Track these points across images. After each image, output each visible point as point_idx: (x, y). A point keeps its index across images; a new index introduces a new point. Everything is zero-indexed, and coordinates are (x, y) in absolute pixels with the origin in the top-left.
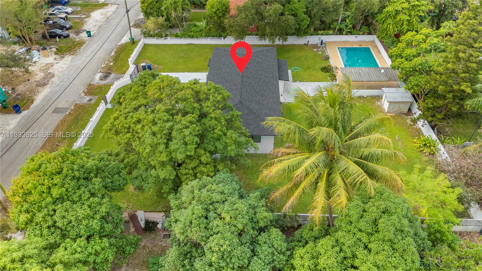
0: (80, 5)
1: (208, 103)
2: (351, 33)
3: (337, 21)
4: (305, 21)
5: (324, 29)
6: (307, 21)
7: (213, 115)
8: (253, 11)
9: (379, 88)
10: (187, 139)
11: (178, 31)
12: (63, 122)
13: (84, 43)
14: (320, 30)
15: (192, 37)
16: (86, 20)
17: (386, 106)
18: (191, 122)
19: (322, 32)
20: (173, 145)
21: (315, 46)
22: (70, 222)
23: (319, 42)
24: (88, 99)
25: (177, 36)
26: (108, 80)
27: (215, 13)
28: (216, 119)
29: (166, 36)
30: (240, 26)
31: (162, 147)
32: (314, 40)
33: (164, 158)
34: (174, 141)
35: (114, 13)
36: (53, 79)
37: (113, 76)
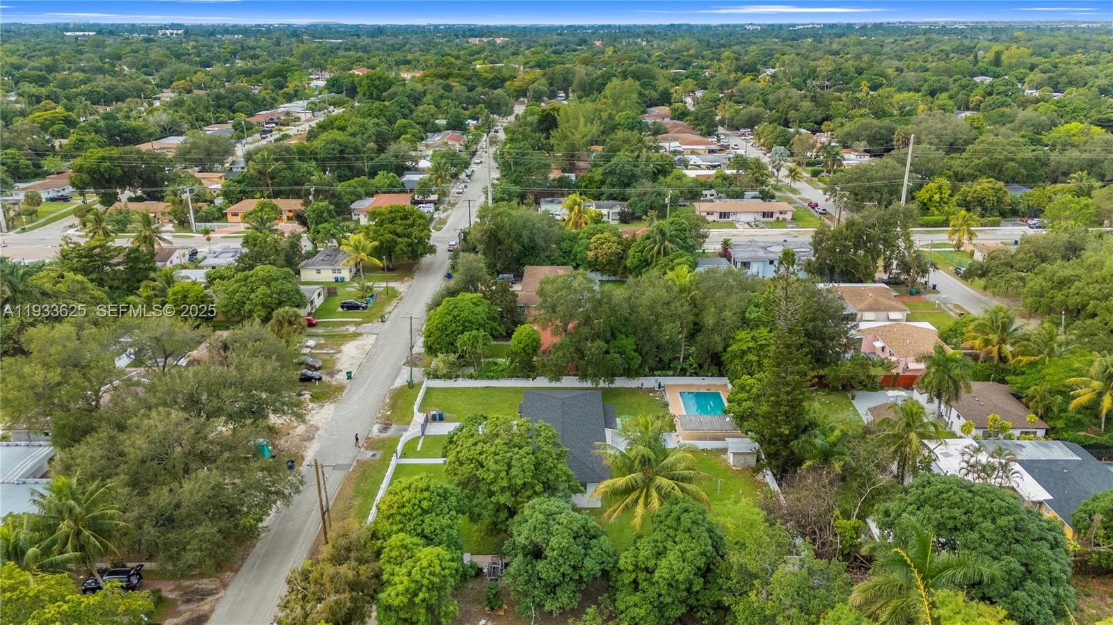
0: (322, 336)
1: (540, 438)
2: (696, 374)
3: (679, 358)
4: (635, 360)
5: (663, 369)
6: (638, 360)
7: (545, 449)
8: (572, 349)
9: (722, 439)
10: (526, 466)
11: (471, 370)
12: (348, 479)
13: (345, 387)
14: (658, 370)
15: (492, 378)
16: (338, 356)
17: (731, 459)
18: (527, 454)
19: (659, 372)
20: (514, 472)
21: (652, 390)
22: (436, 529)
23: (657, 385)
24: (371, 454)
25: (471, 377)
26: (390, 433)
27: (523, 349)
28: (547, 452)
29: (457, 377)
30: (556, 365)
31: (503, 474)
32: (649, 382)
33: (505, 484)
34: (513, 469)
35: (374, 346)
36: (319, 432)
37: (394, 427)
